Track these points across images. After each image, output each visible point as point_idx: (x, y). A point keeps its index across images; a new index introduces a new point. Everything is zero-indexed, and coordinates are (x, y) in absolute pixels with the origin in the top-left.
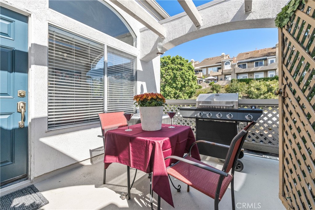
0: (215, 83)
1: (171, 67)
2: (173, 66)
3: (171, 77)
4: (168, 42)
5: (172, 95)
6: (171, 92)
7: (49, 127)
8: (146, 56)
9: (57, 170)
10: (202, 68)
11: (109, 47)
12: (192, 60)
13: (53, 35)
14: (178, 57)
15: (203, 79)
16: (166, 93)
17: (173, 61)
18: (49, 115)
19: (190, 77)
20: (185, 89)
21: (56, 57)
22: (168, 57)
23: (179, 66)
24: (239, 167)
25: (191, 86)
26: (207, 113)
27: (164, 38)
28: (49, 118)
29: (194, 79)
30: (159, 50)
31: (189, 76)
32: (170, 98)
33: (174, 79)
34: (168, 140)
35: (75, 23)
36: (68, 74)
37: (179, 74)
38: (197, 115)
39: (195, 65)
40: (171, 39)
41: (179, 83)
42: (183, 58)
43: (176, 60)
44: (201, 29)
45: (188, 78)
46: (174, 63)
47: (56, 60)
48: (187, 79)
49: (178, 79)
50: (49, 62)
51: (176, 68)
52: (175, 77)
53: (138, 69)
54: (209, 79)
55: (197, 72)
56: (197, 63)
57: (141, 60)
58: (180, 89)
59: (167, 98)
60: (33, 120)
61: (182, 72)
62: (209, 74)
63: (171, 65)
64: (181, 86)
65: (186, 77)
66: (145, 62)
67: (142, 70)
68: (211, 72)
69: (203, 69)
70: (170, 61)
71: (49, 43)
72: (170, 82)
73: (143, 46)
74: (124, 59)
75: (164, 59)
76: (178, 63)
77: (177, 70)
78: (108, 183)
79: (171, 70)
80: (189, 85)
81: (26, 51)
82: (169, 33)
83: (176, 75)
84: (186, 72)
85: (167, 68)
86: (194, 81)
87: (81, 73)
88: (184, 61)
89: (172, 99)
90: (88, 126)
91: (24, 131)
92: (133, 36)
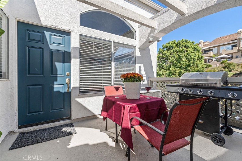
0: (227, 61)
1: (176, 50)
2: (178, 49)
3: (176, 59)
4: (158, 32)
5: (176, 74)
6: (176, 71)
7: (80, 93)
8: (142, 45)
9: (84, 117)
10: (211, 47)
11: (115, 42)
12: (200, 41)
13: (82, 40)
14: (184, 41)
15: (213, 58)
16: (171, 72)
17: (178, 45)
18: (80, 86)
19: (195, 58)
20: (190, 69)
21: (84, 53)
22: (173, 42)
23: (184, 48)
24: (220, 142)
25: (197, 66)
26: (189, 89)
27: (156, 29)
28: (80, 88)
29: (200, 59)
30: (151, 39)
31: (195, 56)
32: (174, 77)
33: (179, 60)
34: (136, 106)
35: (93, 31)
36: (98, 61)
37: (184, 56)
38: (180, 91)
39: (204, 45)
40: (161, 29)
41: (183, 63)
42: (188, 41)
43: (181, 43)
44: (185, 16)
45: (194, 58)
46: (179, 46)
47: (84, 54)
48: (192, 59)
49: (183, 59)
50: (80, 56)
51: (181, 50)
52: (179, 58)
53: (137, 55)
54: (220, 58)
55: (205, 51)
56: (207, 43)
57: (139, 48)
58: (185, 68)
59: (171, 77)
60: (73, 88)
61: (187, 53)
62: (221, 53)
63: (176, 48)
64: (185, 66)
65: (191, 57)
66: (143, 49)
67: (140, 56)
68: (223, 51)
69: (213, 48)
70: (175, 45)
71: (80, 45)
72: (175, 63)
73: (141, 37)
74: (126, 49)
75: (169, 44)
76: (183, 46)
77: (182, 52)
78: (108, 130)
79: (176, 53)
80: (194, 65)
81: (70, 51)
82: (159, 25)
83: (180, 56)
84: (192, 53)
85: (172, 51)
86: (201, 60)
87: (105, 60)
88: (190, 43)
89: (177, 77)
90: (101, 94)
91: (68, 94)
92: (134, 31)
